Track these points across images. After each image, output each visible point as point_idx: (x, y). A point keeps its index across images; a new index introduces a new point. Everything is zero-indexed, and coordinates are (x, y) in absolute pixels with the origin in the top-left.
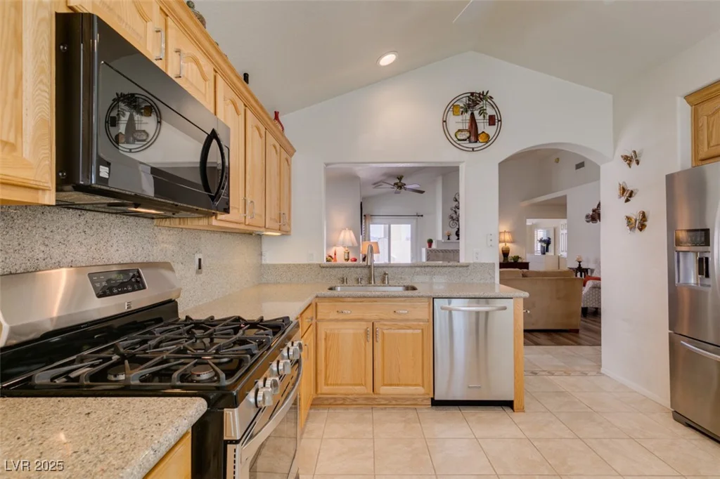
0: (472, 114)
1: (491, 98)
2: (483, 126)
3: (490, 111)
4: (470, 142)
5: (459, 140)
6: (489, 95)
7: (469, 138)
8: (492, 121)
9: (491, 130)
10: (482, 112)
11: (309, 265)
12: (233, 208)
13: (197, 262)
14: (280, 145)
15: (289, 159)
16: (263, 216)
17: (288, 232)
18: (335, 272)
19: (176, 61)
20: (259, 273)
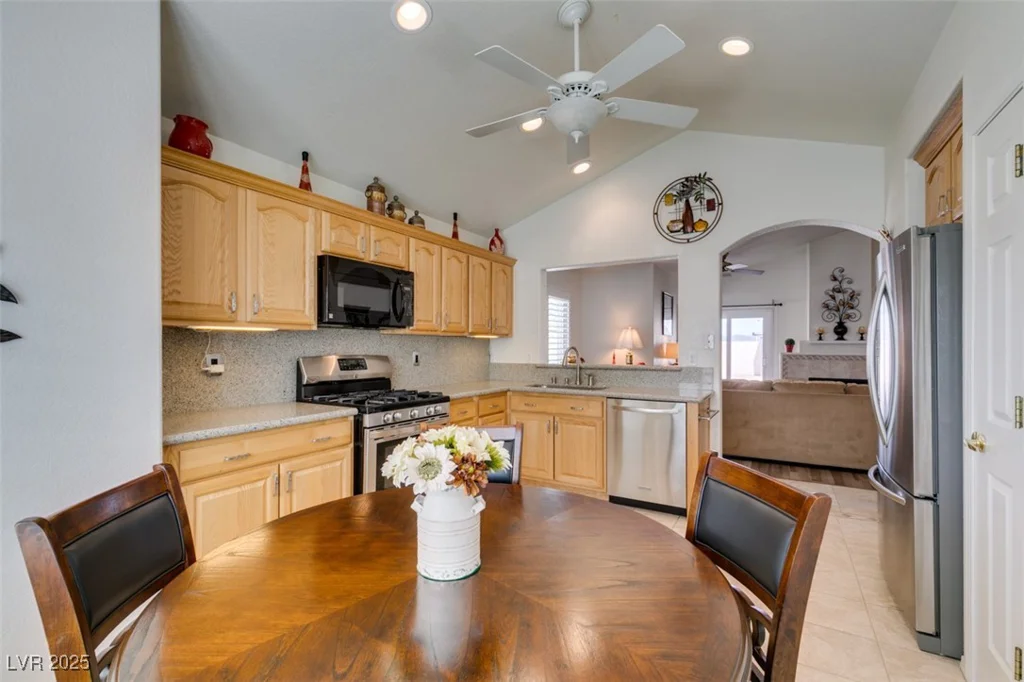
0: (687, 202)
1: (710, 179)
2: (699, 213)
3: (708, 195)
4: (685, 232)
5: (672, 232)
6: (707, 176)
7: (683, 228)
8: (711, 205)
9: (709, 217)
10: (699, 197)
11: (526, 365)
12: (425, 321)
13: (414, 359)
14: (492, 261)
15: (507, 269)
16: (463, 324)
17: (507, 335)
18: (548, 372)
19: (375, 247)
20: (486, 371)
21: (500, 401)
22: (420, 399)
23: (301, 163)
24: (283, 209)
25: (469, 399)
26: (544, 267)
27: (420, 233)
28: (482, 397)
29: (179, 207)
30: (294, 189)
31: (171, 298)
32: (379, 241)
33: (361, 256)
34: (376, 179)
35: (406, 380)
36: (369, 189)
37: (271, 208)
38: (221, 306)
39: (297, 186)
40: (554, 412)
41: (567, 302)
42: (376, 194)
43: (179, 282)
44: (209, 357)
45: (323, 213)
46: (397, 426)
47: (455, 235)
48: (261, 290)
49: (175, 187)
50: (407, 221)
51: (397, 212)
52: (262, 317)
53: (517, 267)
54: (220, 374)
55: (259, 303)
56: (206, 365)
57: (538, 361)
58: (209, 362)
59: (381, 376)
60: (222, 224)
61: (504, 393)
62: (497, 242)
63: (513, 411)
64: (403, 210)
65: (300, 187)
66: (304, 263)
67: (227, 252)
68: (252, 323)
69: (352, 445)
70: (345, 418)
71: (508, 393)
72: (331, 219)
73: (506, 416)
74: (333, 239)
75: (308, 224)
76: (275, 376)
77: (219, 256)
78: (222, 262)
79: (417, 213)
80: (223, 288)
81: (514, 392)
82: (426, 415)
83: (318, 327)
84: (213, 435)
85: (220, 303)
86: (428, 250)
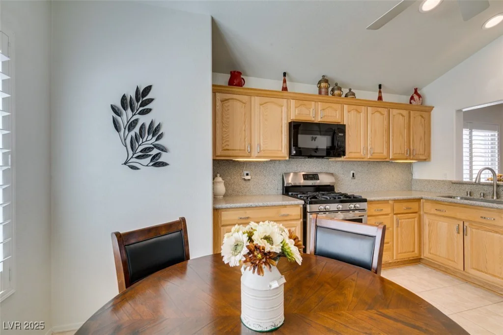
11: (443, 181)
12: (355, 153)
13: (352, 175)
14: (409, 110)
15: (425, 114)
16: (385, 153)
17: (425, 160)
18: (464, 187)
19: (321, 114)
20: (410, 184)
21: (414, 206)
22: (345, 199)
23: (283, 78)
24: (272, 102)
25: (386, 202)
26: (459, 108)
27: (353, 101)
28: (395, 201)
29: (228, 110)
30: (279, 92)
31: (225, 148)
32: (323, 110)
33: (313, 119)
34: (324, 76)
35: (346, 187)
36: (320, 83)
37: (266, 103)
38: (245, 150)
39: (281, 90)
40: (463, 218)
41: (496, 134)
42: (323, 85)
43: (228, 141)
44: (246, 172)
45: (292, 100)
46: (327, 213)
47: (380, 98)
48: (262, 141)
49: (227, 101)
50: (343, 96)
51: (336, 92)
52: (261, 154)
53: (434, 113)
54: (249, 180)
55: (260, 148)
56: (243, 175)
57: (454, 179)
58: (245, 175)
59: (328, 184)
60: (245, 114)
61: (419, 200)
62: (416, 97)
63: (426, 213)
64: (341, 90)
65: (282, 90)
66: (282, 127)
67: (247, 126)
68: (257, 157)
69: (302, 220)
70: (297, 205)
71: (422, 200)
72: (295, 103)
73: (420, 216)
74: (297, 113)
75: (283, 108)
76: (273, 181)
77: (243, 128)
78: (245, 130)
79: (350, 90)
80: (245, 142)
81: (427, 200)
82: (349, 209)
83: (289, 158)
84: (233, 207)
85: (243, 149)
86: (357, 110)
